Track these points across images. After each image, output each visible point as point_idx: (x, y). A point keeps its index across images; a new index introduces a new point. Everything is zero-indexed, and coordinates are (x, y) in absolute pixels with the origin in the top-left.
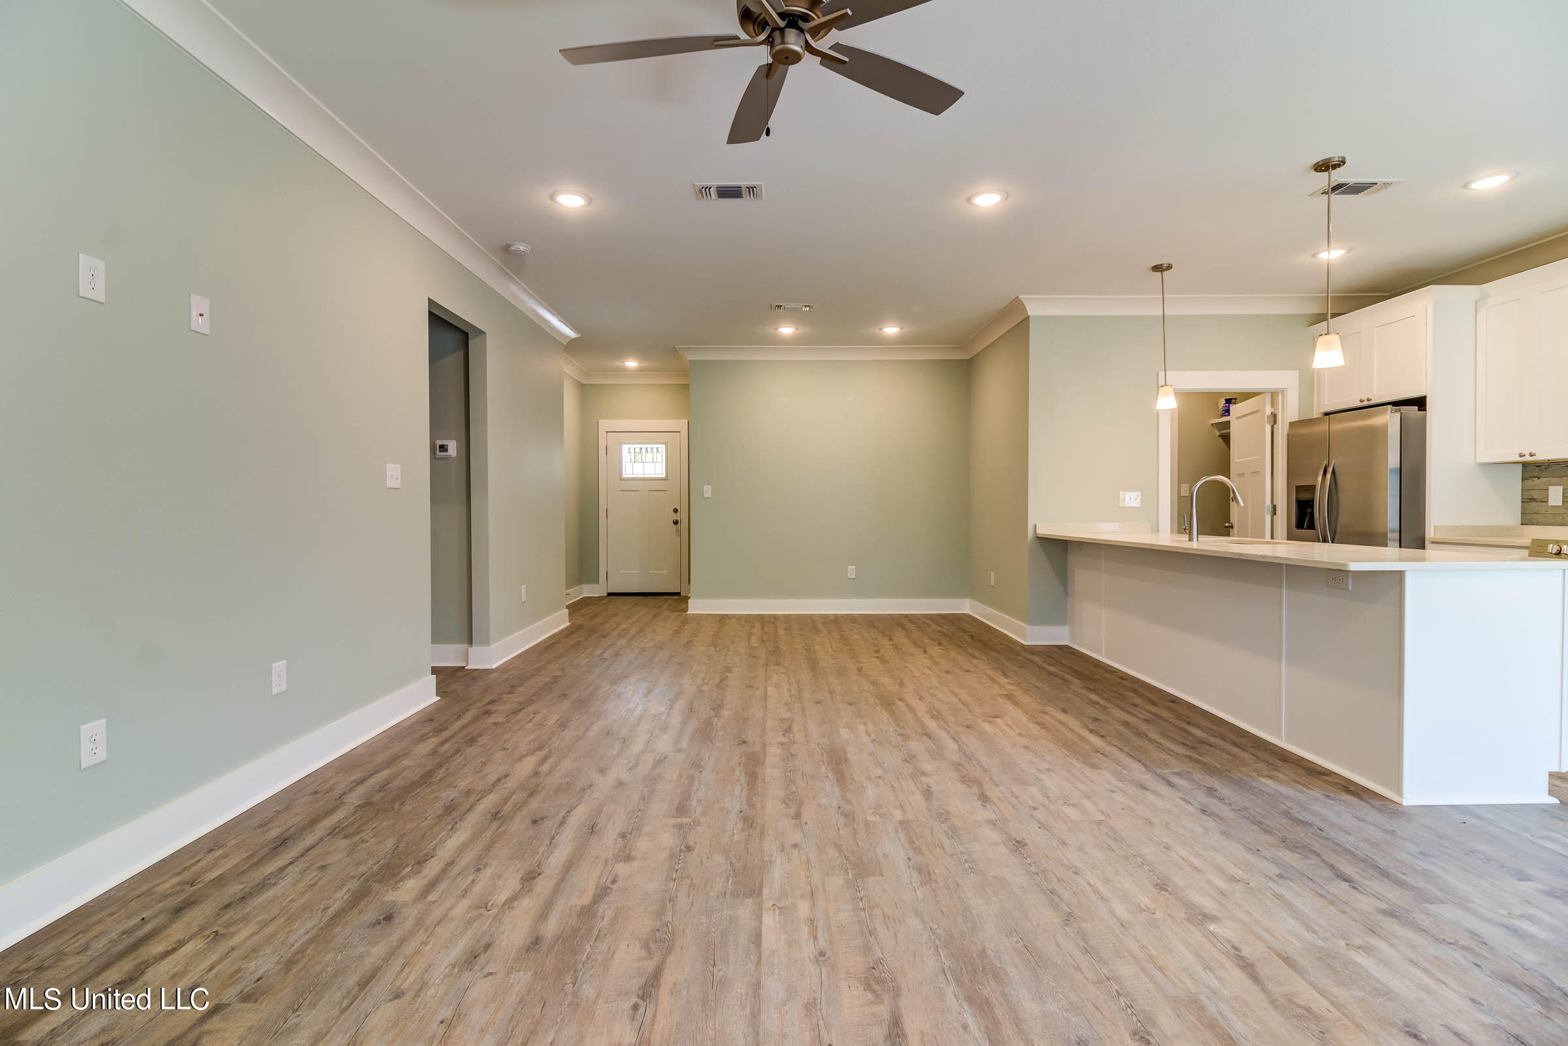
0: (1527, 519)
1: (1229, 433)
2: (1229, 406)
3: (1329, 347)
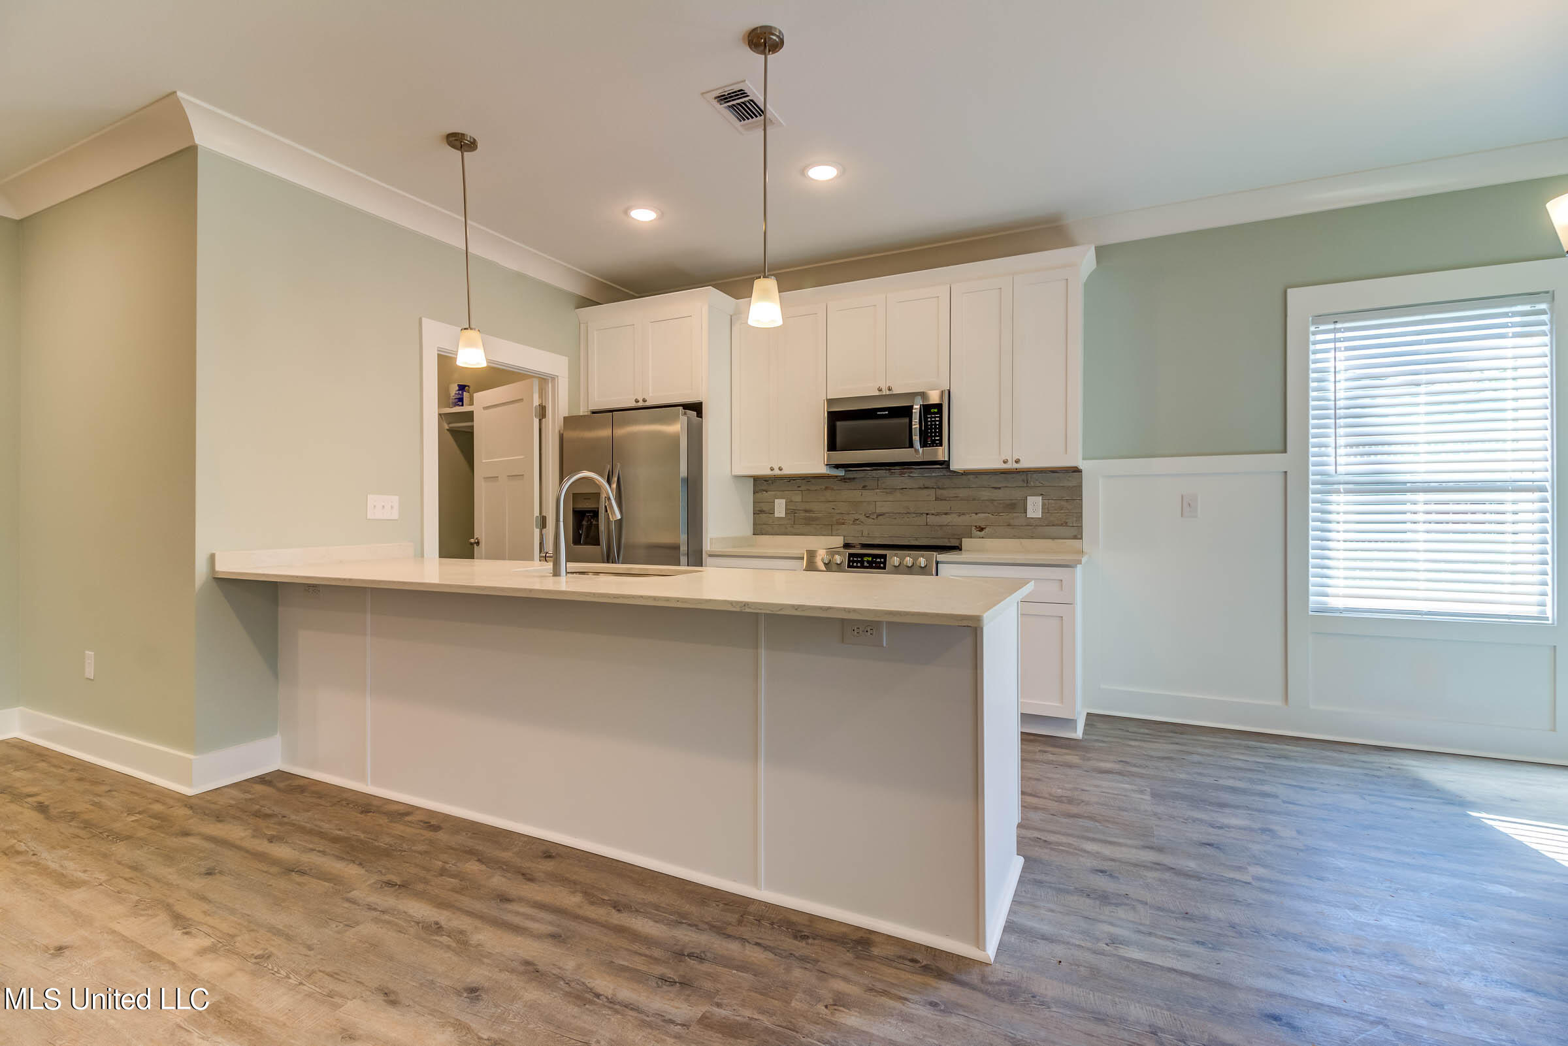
0: (758, 530)
1: (473, 426)
2: (463, 393)
3: (765, 295)
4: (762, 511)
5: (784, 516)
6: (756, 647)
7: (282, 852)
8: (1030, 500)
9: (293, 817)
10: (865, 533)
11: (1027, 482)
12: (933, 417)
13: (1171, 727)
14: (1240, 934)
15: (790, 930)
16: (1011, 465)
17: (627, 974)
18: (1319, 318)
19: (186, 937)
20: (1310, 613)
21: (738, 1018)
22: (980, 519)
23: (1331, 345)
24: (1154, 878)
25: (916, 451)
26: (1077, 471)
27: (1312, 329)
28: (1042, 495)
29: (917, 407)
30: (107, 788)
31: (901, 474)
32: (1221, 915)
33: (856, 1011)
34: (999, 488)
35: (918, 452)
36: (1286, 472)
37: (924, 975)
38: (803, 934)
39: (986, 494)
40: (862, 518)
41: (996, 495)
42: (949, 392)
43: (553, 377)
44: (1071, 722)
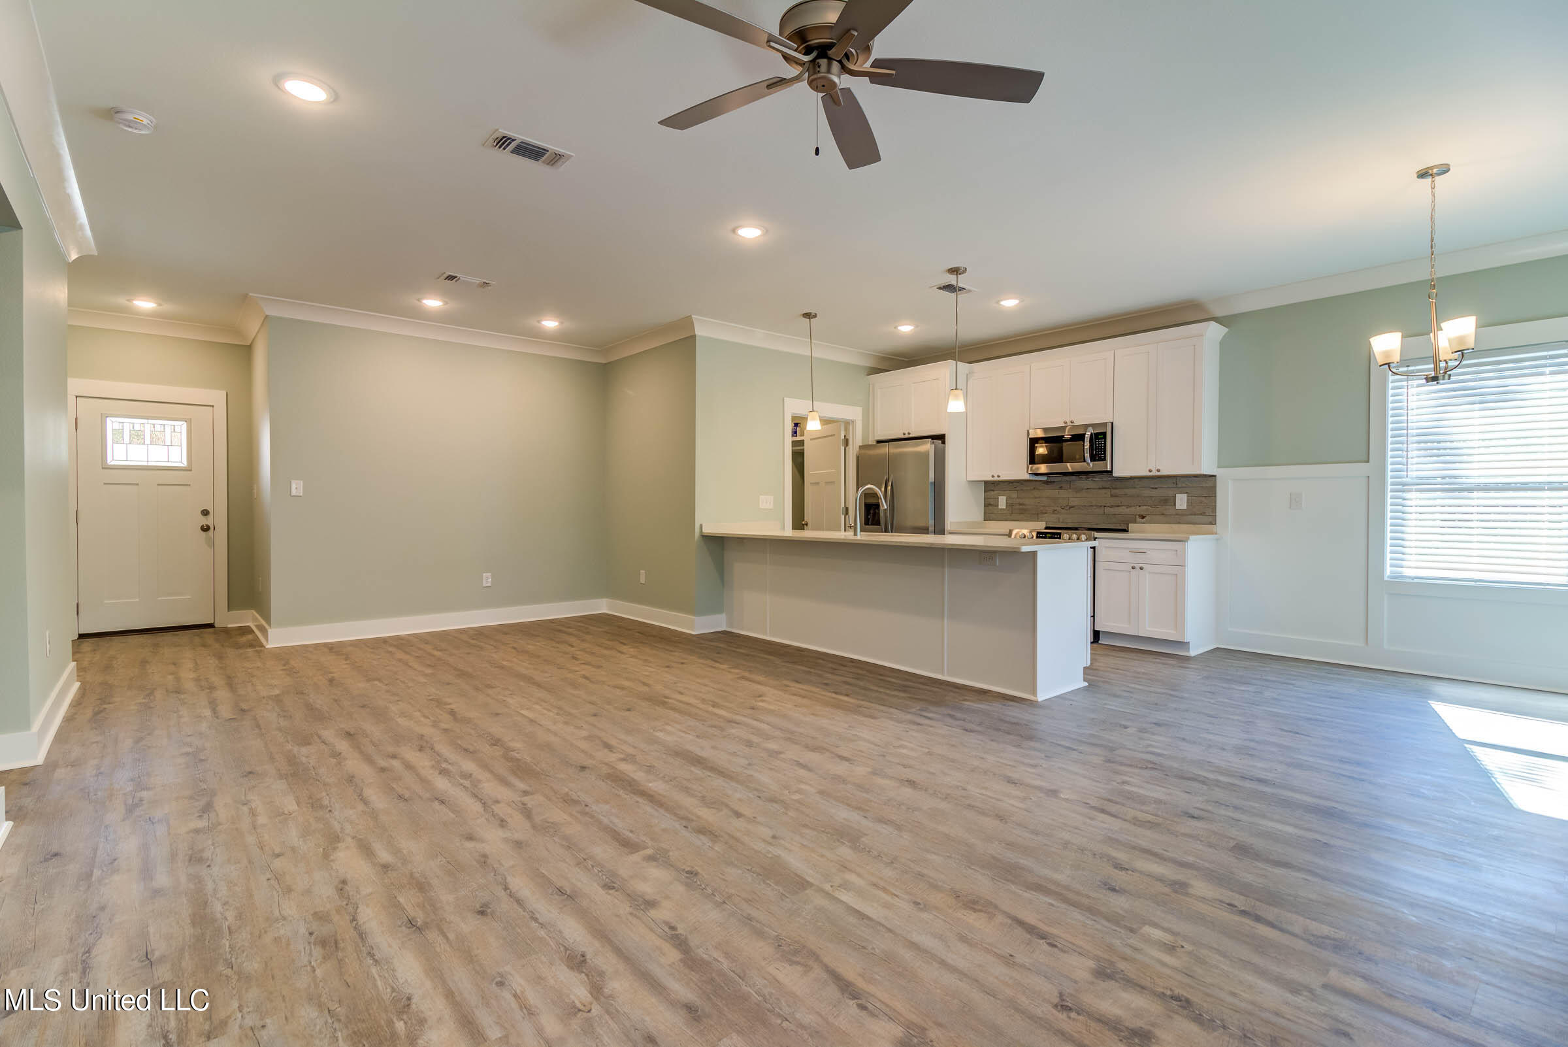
0: (987, 518)
1: (804, 449)
2: (797, 428)
4: (990, 505)
5: (1005, 508)
6: (943, 567)
8: (1179, 496)
10: (1060, 520)
11: (1175, 485)
12: (1100, 441)
16: (1154, 473)
20: (1386, 579)
22: (1142, 510)
23: (1404, 383)
25: (1088, 463)
26: (1215, 476)
28: (1187, 493)
29: (1088, 433)
34: (1156, 488)
35: (1091, 466)
36: (1368, 476)
39: (1147, 492)
40: (1059, 509)
41: (1155, 493)
42: (1112, 423)
43: (853, 422)
44: (1184, 645)
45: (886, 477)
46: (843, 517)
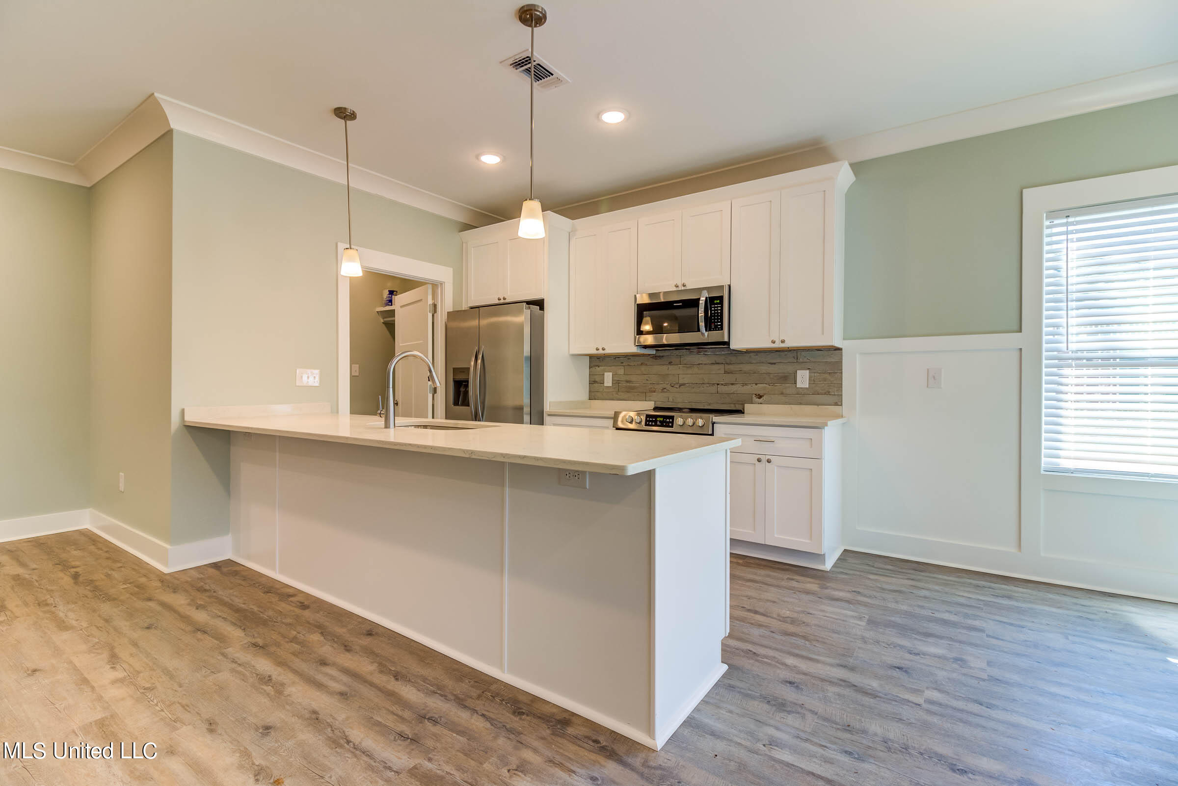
1: (394, 321)
2: (392, 297)
3: (532, 215)
4: (595, 382)
5: (611, 385)
6: (503, 485)
7: (201, 617)
8: (800, 373)
9: (220, 593)
10: (671, 399)
11: (797, 359)
12: (716, 307)
13: (915, 565)
14: (889, 749)
15: (513, 707)
16: (778, 345)
17: (377, 729)
18: (1053, 214)
19: (112, 670)
20: (1042, 472)
21: (438, 772)
22: (760, 388)
23: (1064, 237)
24: (834, 693)
25: (703, 334)
26: (840, 349)
27: (1047, 223)
28: (809, 369)
29: (703, 299)
30: (119, 565)
31: (698, 353)
32: (879, 731)
33: (529, 777)
34: (775, 364)
35: (705, 335)
36: (1021, 349)
37: (599, 754)
38: (521, 711)
39: (764, 368)
40: (668, 387)
41: (772, 369)
42: (730, 286)
43: (441, 284)
44: (820, 557)
45: (477, 348)
46: (430, 396)
